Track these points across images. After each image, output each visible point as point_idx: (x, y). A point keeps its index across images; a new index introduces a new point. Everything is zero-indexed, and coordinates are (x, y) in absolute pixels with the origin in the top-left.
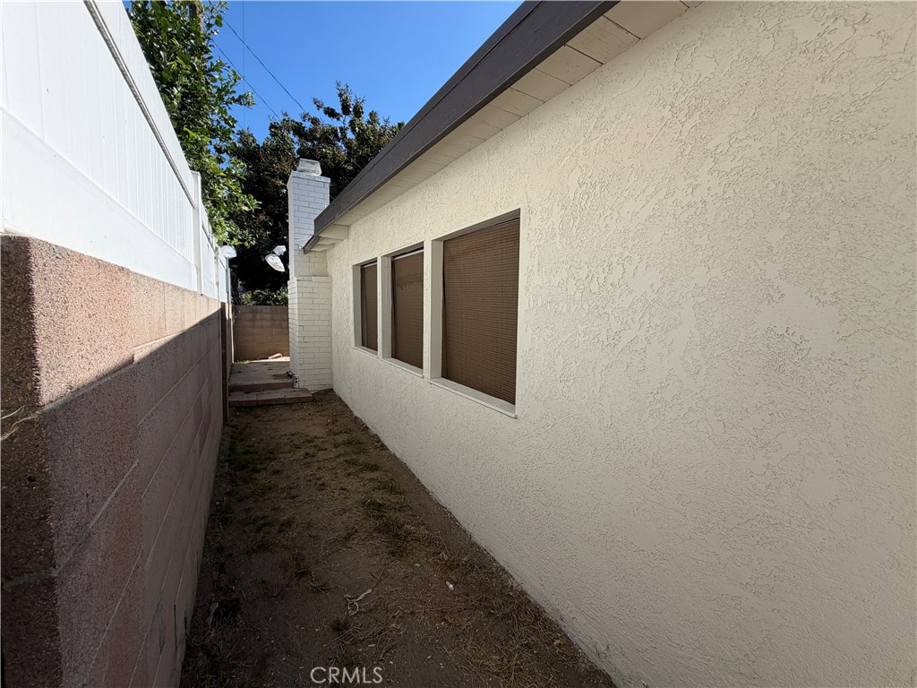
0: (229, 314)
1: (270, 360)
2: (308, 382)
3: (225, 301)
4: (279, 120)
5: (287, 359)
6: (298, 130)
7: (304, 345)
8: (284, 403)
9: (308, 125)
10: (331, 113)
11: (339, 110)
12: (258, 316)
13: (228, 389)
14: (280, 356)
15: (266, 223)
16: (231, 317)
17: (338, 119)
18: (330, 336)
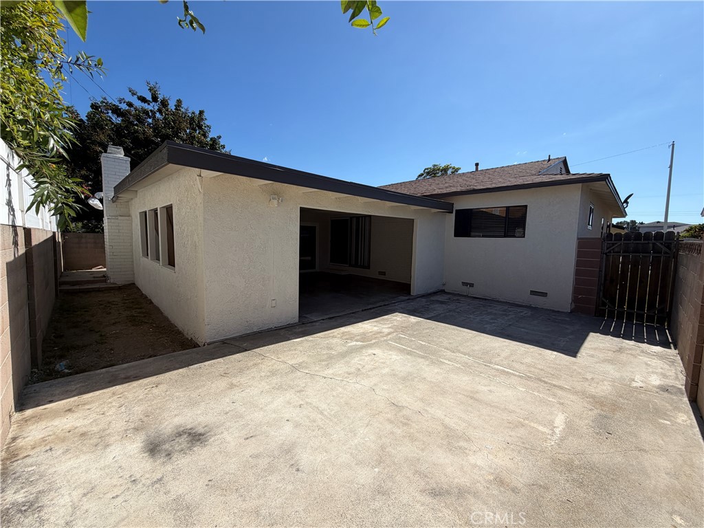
0: (59, 239)
1: (93, 270)
2: (117, 279)
3: (56, 230)
4: (99, 100)
5: (105, 269)
6: (116, 111)
7: (113, 257)
8: (99, 290)
9: (124, 107)
10: (143, 99)
11: (149, 98)
12: (83, 240)
13: (58, 283)
14: (101, 268)
15: (88, 176)
16: (60, 240)
17: (149, 104)
18: (132, 252)
